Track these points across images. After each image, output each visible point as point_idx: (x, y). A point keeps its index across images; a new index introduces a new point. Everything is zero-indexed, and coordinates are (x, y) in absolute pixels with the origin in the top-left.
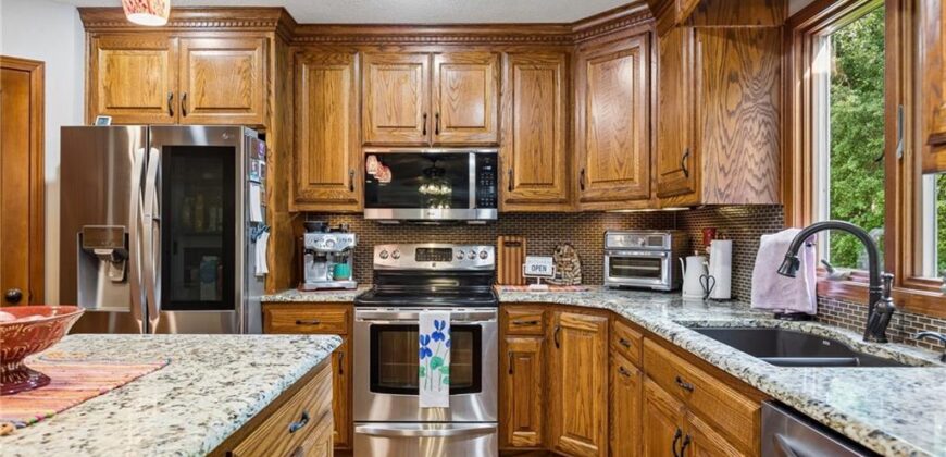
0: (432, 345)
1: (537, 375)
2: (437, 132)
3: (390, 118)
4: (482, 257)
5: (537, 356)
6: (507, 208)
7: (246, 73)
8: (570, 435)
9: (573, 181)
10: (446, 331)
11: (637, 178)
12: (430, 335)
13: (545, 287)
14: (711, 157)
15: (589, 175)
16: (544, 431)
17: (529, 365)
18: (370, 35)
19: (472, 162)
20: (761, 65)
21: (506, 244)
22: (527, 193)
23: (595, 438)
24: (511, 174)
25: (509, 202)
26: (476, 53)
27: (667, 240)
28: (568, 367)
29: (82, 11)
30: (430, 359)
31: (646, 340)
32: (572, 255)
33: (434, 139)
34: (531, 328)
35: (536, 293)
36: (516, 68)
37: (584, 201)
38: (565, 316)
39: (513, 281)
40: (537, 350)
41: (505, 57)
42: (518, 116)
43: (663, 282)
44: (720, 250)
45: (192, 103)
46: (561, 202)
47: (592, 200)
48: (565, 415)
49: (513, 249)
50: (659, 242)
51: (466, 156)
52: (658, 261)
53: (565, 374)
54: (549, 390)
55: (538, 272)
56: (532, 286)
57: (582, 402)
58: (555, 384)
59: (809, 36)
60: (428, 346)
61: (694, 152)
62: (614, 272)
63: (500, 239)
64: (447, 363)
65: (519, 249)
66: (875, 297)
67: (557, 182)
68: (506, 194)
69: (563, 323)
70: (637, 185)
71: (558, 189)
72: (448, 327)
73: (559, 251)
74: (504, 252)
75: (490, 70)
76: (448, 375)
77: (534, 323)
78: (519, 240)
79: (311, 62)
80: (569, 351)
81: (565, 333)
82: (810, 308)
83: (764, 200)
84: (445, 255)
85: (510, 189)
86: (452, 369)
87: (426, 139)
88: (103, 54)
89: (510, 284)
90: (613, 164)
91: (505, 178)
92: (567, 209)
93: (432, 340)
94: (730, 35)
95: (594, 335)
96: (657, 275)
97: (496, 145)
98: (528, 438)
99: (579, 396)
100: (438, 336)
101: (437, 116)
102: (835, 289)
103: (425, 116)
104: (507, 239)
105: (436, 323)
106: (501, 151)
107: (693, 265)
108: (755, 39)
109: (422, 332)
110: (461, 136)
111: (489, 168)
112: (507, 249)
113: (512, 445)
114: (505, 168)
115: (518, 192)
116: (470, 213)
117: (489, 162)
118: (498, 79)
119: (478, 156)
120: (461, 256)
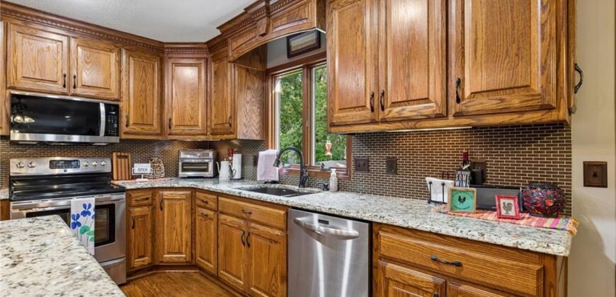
0: (82, 220)
1: (149, 226)
2: (75, 87)
3: (34, 73)
4: (103, 165)
5: (149, 216)
6: (124, 137)
8: (169, 253)
9: (165, 124)
10: (92, 211)
11: (200, 125)
12: (80, 214)
13: (146, 180)
14: (241, 120)
15: (174, 122)
16: (153, 256)
17: (144, 222)
18: (16, 12)
19: (102, 108)
20: (257, 84)
21: (118, 157)
22: (138, 129)
23: (184, 251)
24: (128, 117)
25: (126, 133)
26: (103, 44)
27: (211, 154)
28: (168, 219)
30: (79, 228)
31: (220, 198)
32: (160, 162)
33: (72, 91)
34: (145, 202)
35: (140, 183)
36: (131, 58)
37: (170, 134)
38: (166, 193)
39: (124, 178)
40: (150, 213)
41: (124, 51)
42: (130, 85)
43: (210, 173)
44: (237, 158)
46: (157, 134)
47: (176, 134)
48: (166, 244)
49: (123, 160)
50: (208, 155)
51: (98, 104)
52: (207, 164)
53: (166, 223)
54: (155, 233)
55: (142, 172)
56: (138, 180)
57: (177, 235)
58: (159, 229)
59: (274, 77)
60: (78, 221)
61: (234, 117)
62: (184, 170)
63: (114, 154)
64: (92, 229)
65: (127, 160)
66: (302, 173)
67: (155, 124)
68: (124, 128)
69: (164, 197)
70: (200, 127)
71: (156, 128)
72: (93, 206)
73: (152, 160)
74: (117, 161)
75: (113, 56)
76: (93, 236)
77: (147, 199)
78: (126, 154)
80: (169, 210)
81: (166, 202)
82: (277, 179)
83: (258, 138)
85: (127, 126)
86: (96, 232)
87: (65, 90)
89: (122, 180)
90: (188, 117)
91: (124, 120)
92: (160, 138)
93: (81, 217)
94: (247, 70)
95: (183, 201)
96: (206, 170)
97: (118, 100)
98: (143, 261)
99: (175, 232)
100: (85, 213)
101: (75, 77)
102: (284, 171)
103: (65, 76)
104: (119, 154)
105: (85, 206)
106: (121, 104)
107: (224, 165)
108: (257, 74)
109: (73, 212)
110: (92, 92)
111: (114, 113)
112: (119, 160)
113: (134, 268)
114: (124, 114)
115: (132, 128)
116: (101, 139)
117: (113, 109)
118: (119, 62)
119: (106, 105)
120: (86, 165)
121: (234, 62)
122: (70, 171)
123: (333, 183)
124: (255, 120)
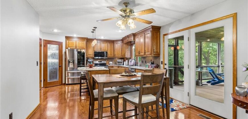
3: (97, 48)
4: (105, 62)
7: (83, 44)
9: (114, 55)
14: (126, 54)
19: (105, 53)
20: (129, 47)
22: (110, 56)
26: (105, 42)
27: (123, 60)
29: (66, 37)
32: (114, 62)
33: (101, 50)
35: (110, 65)
36: (109, 44)
39: (108, 64)
42: (109, 49)
43: (122, 64)
44: (127, 61)
45: (77, 47)
46: (113, 57)
47: (116, 56)
49: (108, 61)
50: (122, 60)
51: (104, 52)
52: (122, 62)
55: (111, 63)
59: (133, 45)
61: (125, 53)
62: (118, 63)
68: (108, 56)
69: (114, 67)
70: (120, 55)
71: (113, 55)
73: (112, 61)
75: (107, 44)
79: (89, 42)
82: (132, 65)
83: (130, 57)
84: (101, 62)
88: (67, 41)
90: (118, 53)
91: (108, 54)
94: (127, 45)
96: (122, 63)
103: (100, 48)
107: (125, 62)
108: (129, 45)
110: (104, 50)
114: (108, 53)
115: (109, 56)
116: (105, 58)
117: (107, 53)
118: (107, 45)
119: (106, 52)
120: (103, 62)
121: (125, 44)
122: (101, 63)
123: (139, 65)
124: (129, 54)
